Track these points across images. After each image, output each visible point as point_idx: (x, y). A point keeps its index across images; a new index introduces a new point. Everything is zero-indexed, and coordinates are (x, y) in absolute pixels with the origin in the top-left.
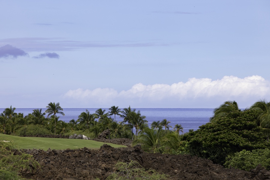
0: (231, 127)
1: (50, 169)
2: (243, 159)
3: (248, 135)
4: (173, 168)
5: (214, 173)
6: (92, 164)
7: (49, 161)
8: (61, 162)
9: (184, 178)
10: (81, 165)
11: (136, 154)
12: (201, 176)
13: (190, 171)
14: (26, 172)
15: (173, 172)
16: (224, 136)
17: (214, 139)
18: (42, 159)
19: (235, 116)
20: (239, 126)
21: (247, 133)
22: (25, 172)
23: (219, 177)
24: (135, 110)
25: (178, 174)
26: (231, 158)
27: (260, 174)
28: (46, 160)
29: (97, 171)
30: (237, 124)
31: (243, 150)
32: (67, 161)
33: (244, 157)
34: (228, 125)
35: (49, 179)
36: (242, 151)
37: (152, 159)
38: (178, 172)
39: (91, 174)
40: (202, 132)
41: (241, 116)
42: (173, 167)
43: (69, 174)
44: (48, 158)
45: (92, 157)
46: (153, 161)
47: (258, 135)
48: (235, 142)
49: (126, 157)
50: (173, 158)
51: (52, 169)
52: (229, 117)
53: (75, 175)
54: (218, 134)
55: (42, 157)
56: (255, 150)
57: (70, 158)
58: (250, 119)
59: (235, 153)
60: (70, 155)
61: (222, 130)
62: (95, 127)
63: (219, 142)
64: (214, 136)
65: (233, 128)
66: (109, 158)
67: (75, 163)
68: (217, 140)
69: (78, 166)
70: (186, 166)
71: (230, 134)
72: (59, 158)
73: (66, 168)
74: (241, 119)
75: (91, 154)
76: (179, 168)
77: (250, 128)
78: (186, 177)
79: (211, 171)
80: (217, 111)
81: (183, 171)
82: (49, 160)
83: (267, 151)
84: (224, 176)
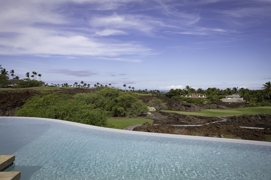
12: (167, 100)
16: (171, 94)
24: (158, 90)
26: (172, 97)
40: (168, 93)
70: (164, 98)
77: (175, 93)
80: (170, 90)
83: (178, 96)
84: (171, 100)
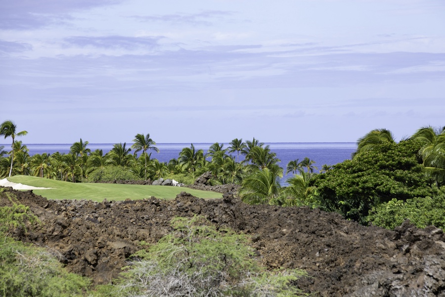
0: (378, 166)
1: (88, 229)
2: (392, 213)
3: (403, 177)
4: (280, 226)
5: (341, 232)
6: (160, 220)
7: (97, 218)
8: (115, 219)
9: (295, 240)
10: (144, 222)
11: (226, 206)
12: (321, 238)
13: (305, 231)
14: (53, 233)
15: (280, 233)
16: (369, 179)
17: (353, 183)
18: (87, 214)
19: (385, 150)
20: (390, 165)
21: (402, 174)
22: (51, 233)
23: (348, 239)
24: (262, 144)
25: (287, 235)
26: (376, 212)
27: (407, 233)
28: (92, 216)
29: (160, 231)
30: (387, 162)
31: (393, 199)
32: (124, 217)
33: (394, 210)
34: (375, 163)
35: (86, 243)
36: (391, 200)
37: (251, 213)
38: (287, 233)
39: (151, 235)
40: (337, 173)
41: (394, 150)
42: (281, 224)
43: (118, 236)
44: (95, 213)
45: (161, 210)
46: (252, 217)
47: (418, 176)
48: (384, 187)
49: (212, 210)
50: (283, 211)
51: (91, 229)
52: (376, 151)
53: (128, 237)
54: (358, 176)
55: (87, 211)
56: (411, 200)
57: (128, 213)
58: (406, 153)
59: (382, 204)
60: (129, 208)
61: (365, 171)
62: (202, 169)
63: (361, 188)
64: (353, 179)
65: (382, 167)
66: (185, 211)
67: (134, 220)
68: (358, 185)
69: (140, 224)
70: (300, 223)
71: (377, 176)
72: (112, 213)
73: (114, 227)
74: (393, 154)
75: (160, 206)
76: (289, 225)
77: (407, 166)
78: (298, 240)
79: (336, 230)
80: (363, 143)
81: (295, 230)
82: (96, 215)
83: (428, 200)
84: (355, 237)
